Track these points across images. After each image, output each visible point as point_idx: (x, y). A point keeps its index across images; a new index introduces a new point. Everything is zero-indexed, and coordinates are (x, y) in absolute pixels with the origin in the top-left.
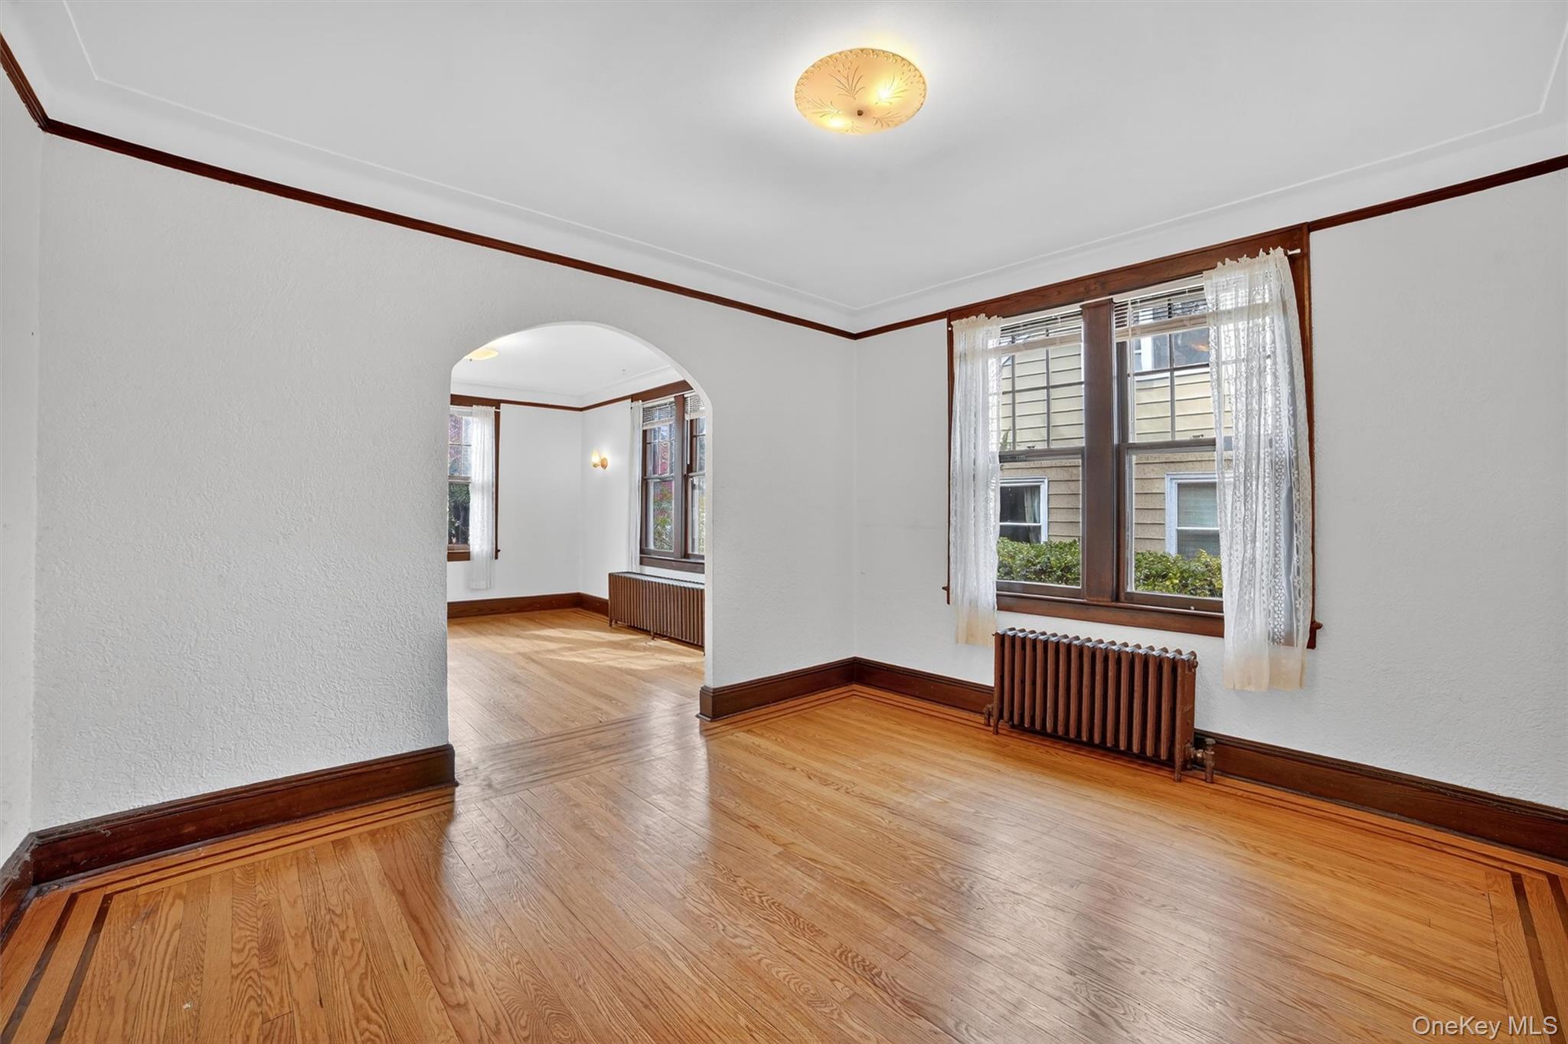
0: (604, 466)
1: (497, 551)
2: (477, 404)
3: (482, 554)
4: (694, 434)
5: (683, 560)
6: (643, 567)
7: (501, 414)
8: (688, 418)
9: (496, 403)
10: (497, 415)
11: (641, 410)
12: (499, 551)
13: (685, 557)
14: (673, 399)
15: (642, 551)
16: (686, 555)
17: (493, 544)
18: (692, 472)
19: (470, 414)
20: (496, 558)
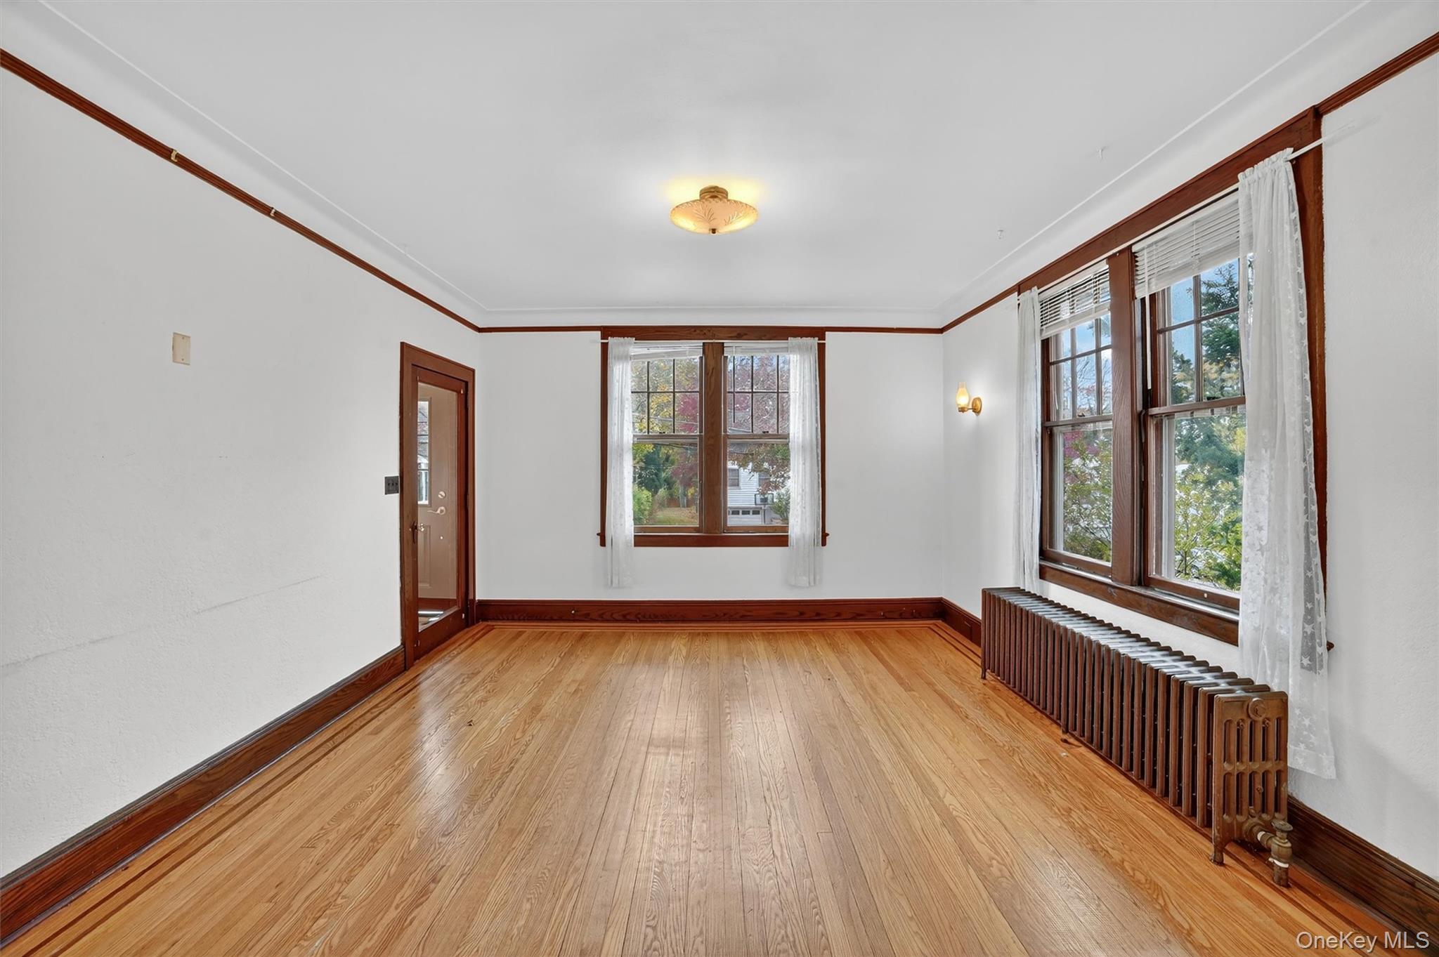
0: (976, 411)
1: (825, 535)
2: (795, 336)
3: (804, 537)
4: (1160, 326)
5: (1134, 589)
6: (1045, 583)
7: (826, 345)
8: (1142, 292)
9: (819, 333)
10: (822, 349)
11: (1038, 307)
12: (828, 535)
13: (1140, 584)
14: (1104, 267)
15: (1043, 554)
16: (1144, 580)
17: (818, 527)
18: (1155, 405)
19: (786, 349)
20: (824, 544)
